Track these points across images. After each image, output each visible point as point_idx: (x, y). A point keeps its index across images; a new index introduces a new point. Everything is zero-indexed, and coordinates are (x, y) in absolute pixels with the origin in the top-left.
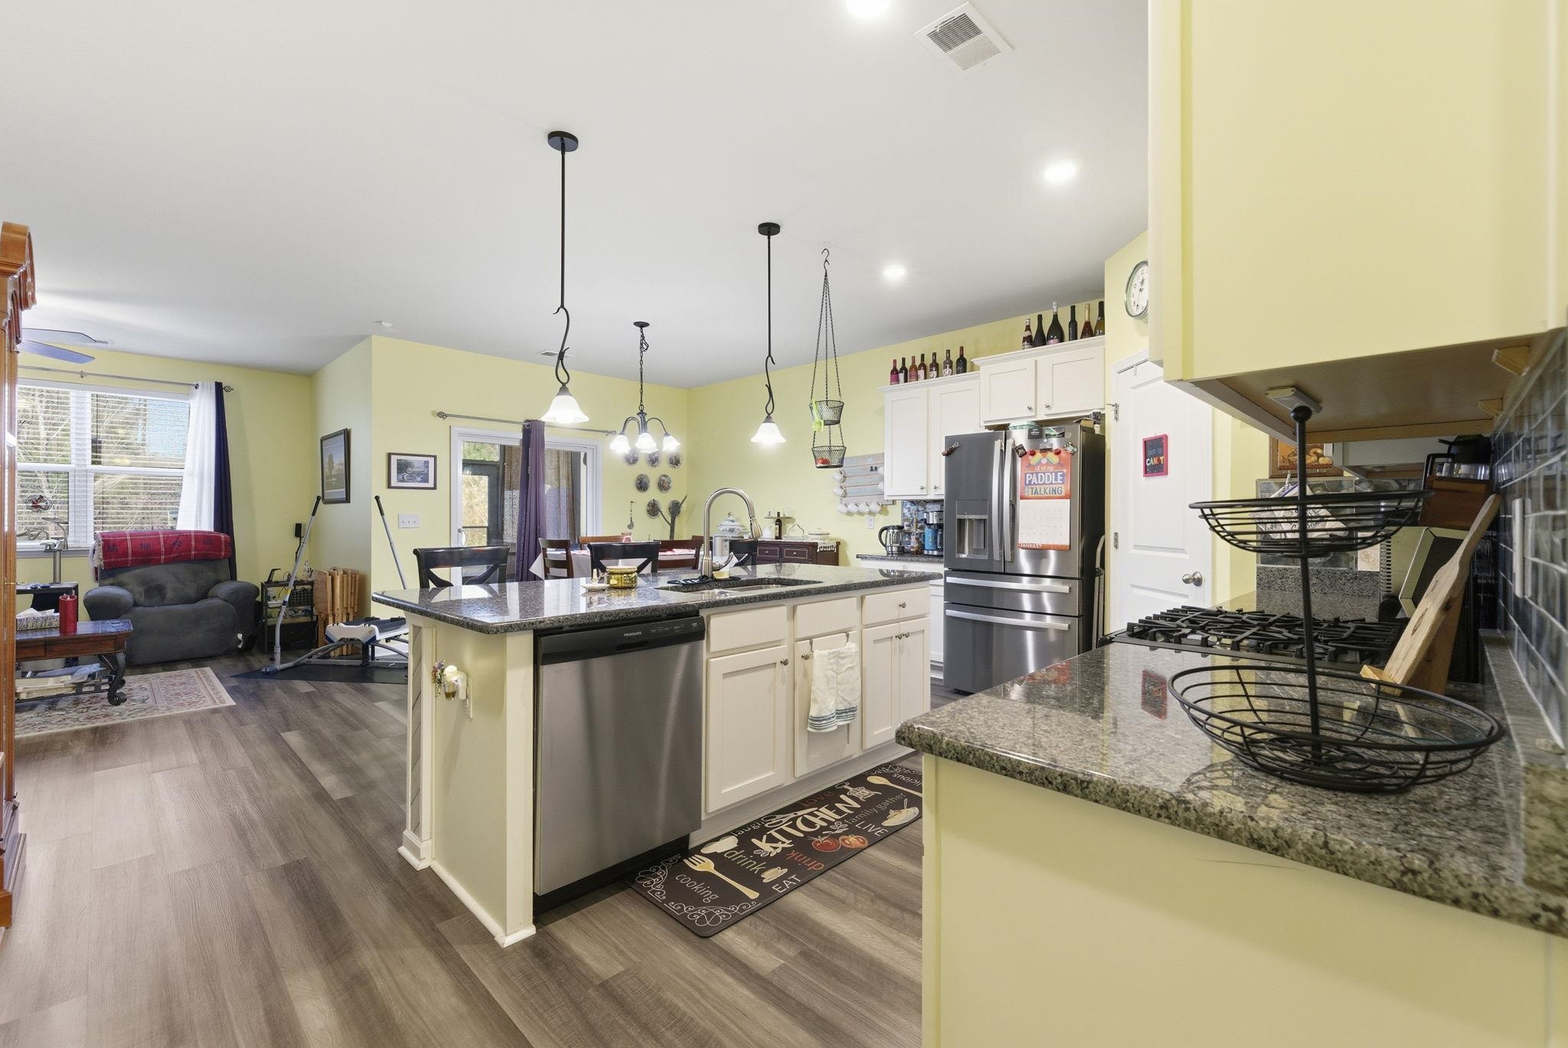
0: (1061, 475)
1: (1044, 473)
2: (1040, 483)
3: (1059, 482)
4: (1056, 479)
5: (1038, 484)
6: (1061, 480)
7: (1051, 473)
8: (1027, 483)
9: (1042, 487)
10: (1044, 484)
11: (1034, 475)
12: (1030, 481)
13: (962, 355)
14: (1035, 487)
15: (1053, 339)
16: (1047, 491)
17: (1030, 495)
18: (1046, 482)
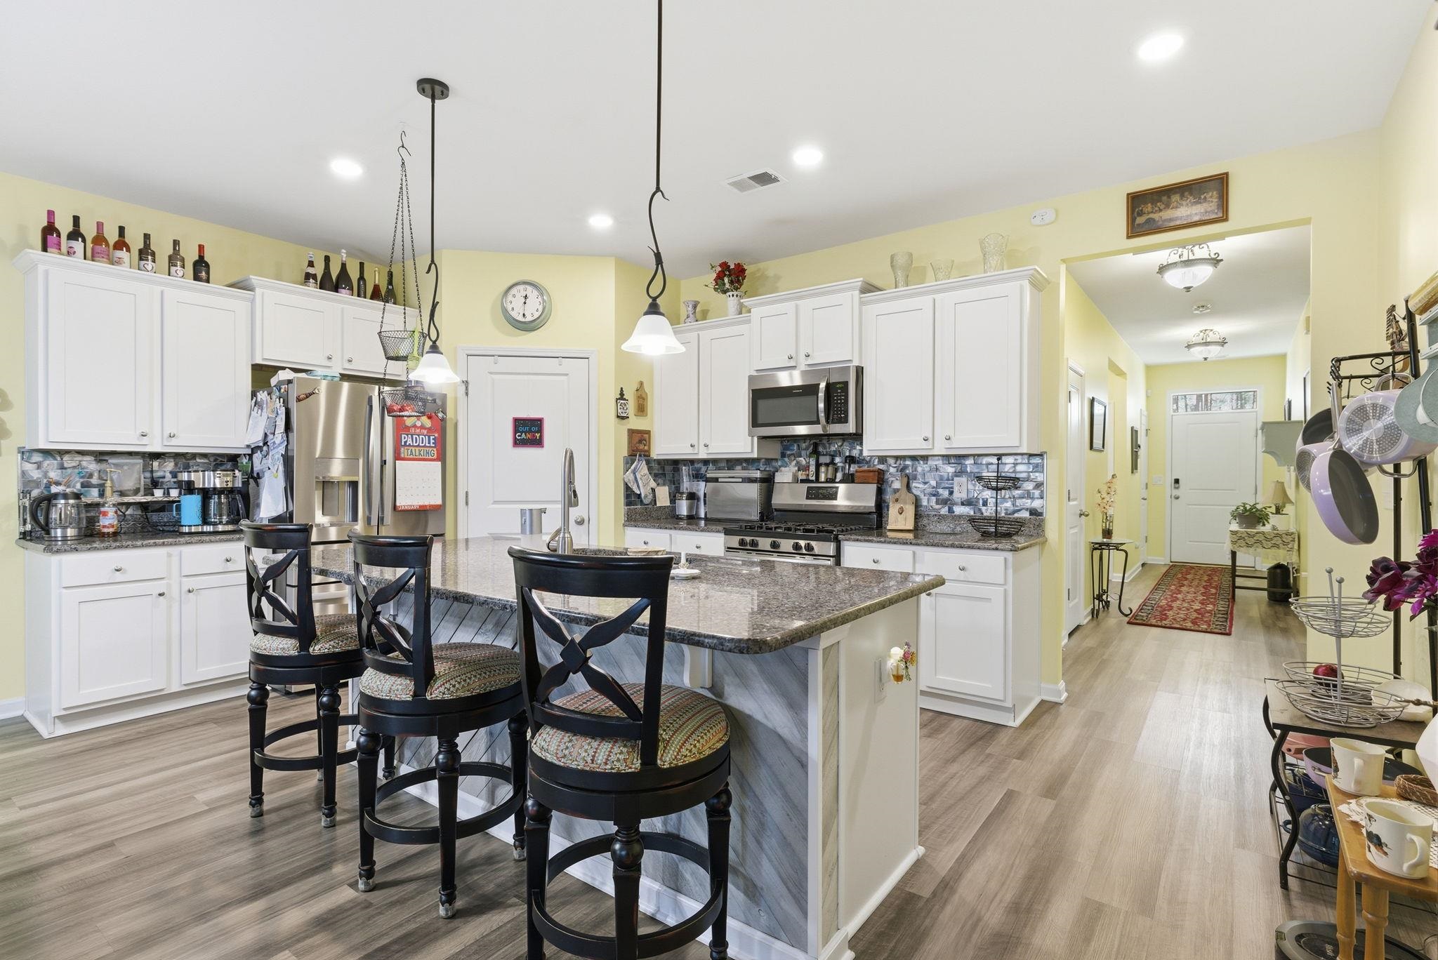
0: (433, 439)
1: (419, 435)
2: (415, 444)
3: (432, 445)
4: (429, 443)
5: (413, 446)
6: (433, 443)
7: (425, 436)
8: (403, 444)
9: (417, 449)
10: (418, 446)
11: (410, 436)
12: (406, 442)
13: (201, 257)
14: (410, 448)
15: (344, 288)
16: (422, 453)
17: (406, 456)
18: (421, 444)
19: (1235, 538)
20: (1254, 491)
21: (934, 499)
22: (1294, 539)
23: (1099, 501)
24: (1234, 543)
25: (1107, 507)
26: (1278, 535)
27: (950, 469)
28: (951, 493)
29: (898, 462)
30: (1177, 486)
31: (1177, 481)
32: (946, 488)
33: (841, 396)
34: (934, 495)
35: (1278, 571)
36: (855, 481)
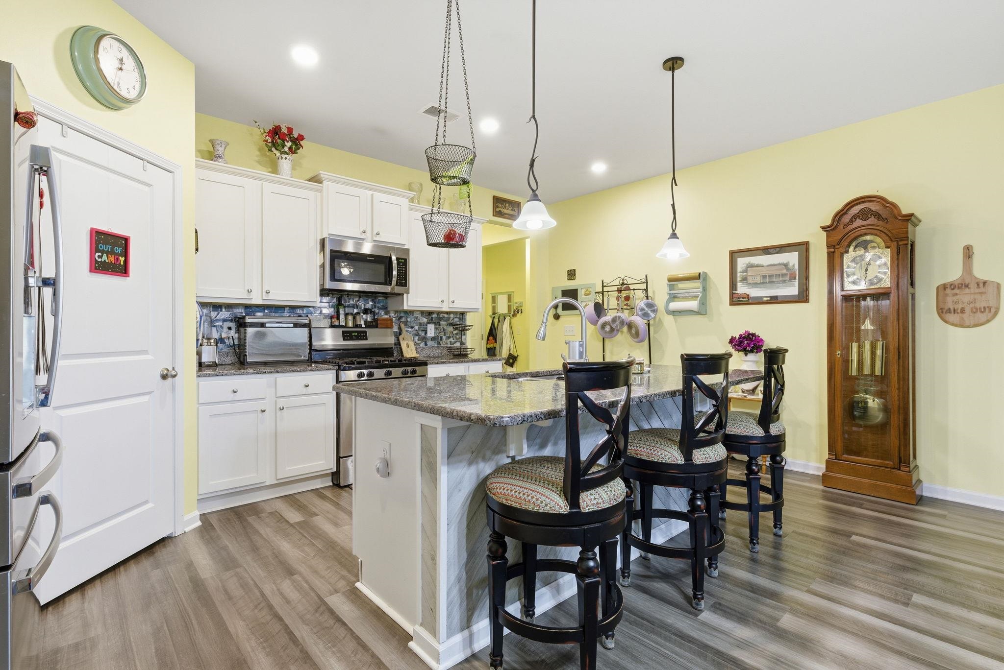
21: (417, 338)
27: (425, 320)
28: (426, 333)
29: (396, 315)
32: (423, 330)
33: (402, 268)
34: (417, 335)
36: (379, 327)
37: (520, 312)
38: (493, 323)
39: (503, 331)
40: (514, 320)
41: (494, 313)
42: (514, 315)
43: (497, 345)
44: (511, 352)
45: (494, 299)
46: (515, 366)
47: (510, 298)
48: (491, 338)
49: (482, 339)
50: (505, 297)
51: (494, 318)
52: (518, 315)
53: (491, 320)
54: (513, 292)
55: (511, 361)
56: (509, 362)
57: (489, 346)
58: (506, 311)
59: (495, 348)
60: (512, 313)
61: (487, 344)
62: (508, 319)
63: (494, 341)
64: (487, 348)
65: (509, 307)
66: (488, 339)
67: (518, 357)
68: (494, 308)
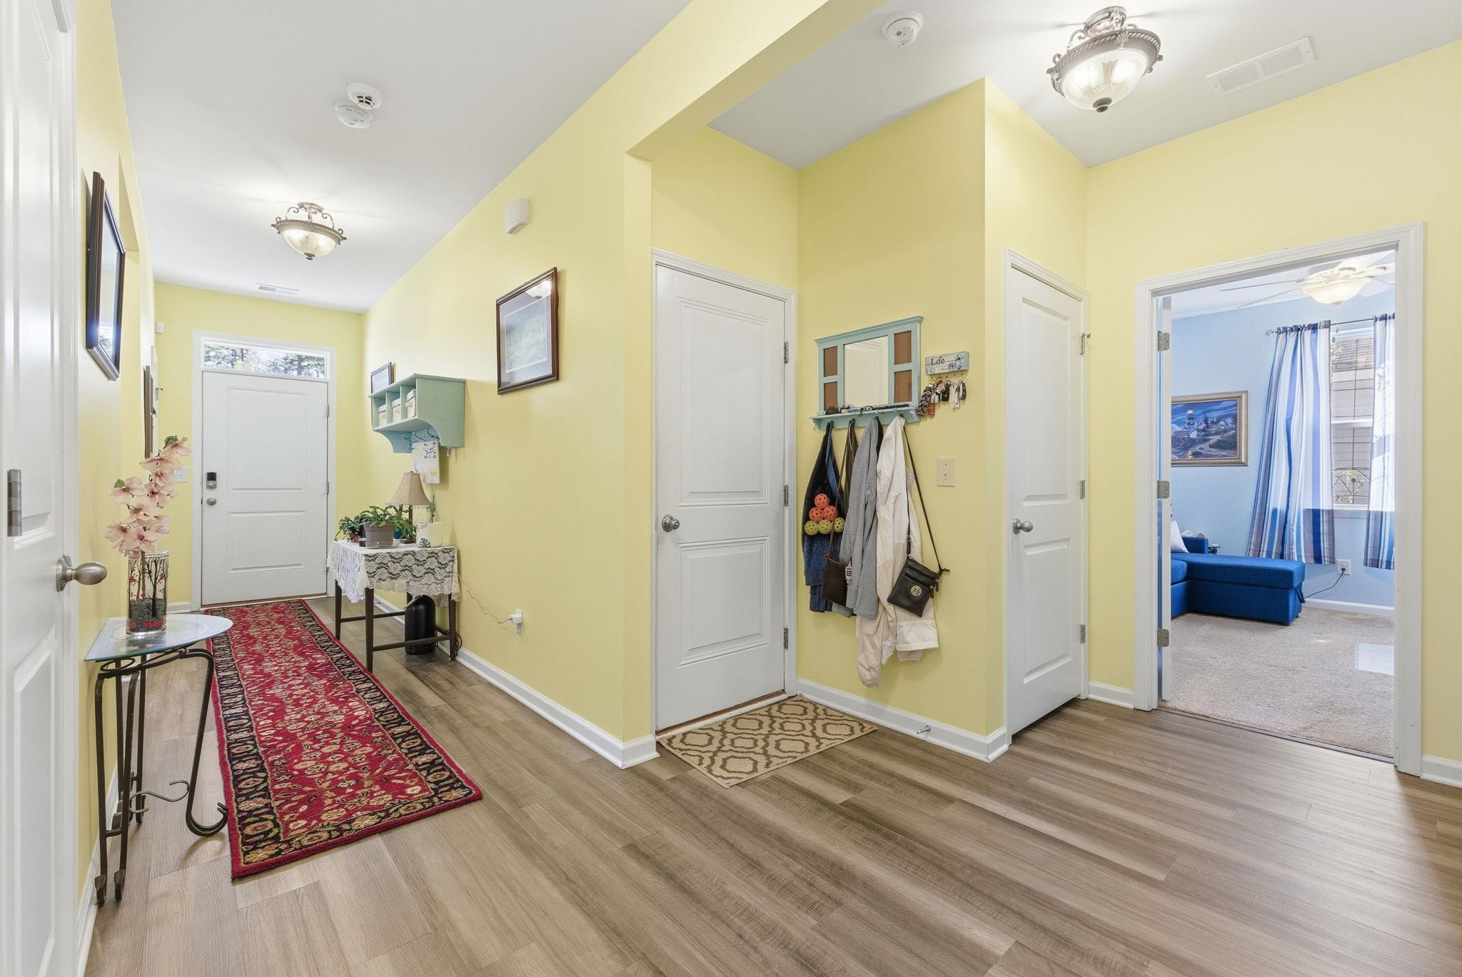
19: (374, 565)
20: (324, 490)
22: (453, 557)
23: (125, 518)
24: (371, 575)
25: (148, 535)
26: (433, 555)
30: (211, 483)
31: (212, 477)
35: (421, 607)
37: (953, 396)
38: (827, 447)
39: (876, 474)
40: (924, 430)
41: (831, 409)
42: (926, 409)
43: (852, 526)
44: (915, 555)
45: (831, 360)
46: (929, 610)
47: (903, 345)
48: (821, 499)
49: (786, 502)
50: (883, 347)
51: (830, 427)
52: (942, 410)
53: (819, 436)
54: (920, 320)
55: (916, 591)
56: (909, 596)
57: (812, 528)
58: (881, 394)
59: (838, 535)
60: (914, 403)
61: (806, 518)
62: (893, 429)
63: (831, 510)
64: (804, 534)
65: (902, 382)
66: (810, 503)
67: (944, 576)
68: (830, 391)
